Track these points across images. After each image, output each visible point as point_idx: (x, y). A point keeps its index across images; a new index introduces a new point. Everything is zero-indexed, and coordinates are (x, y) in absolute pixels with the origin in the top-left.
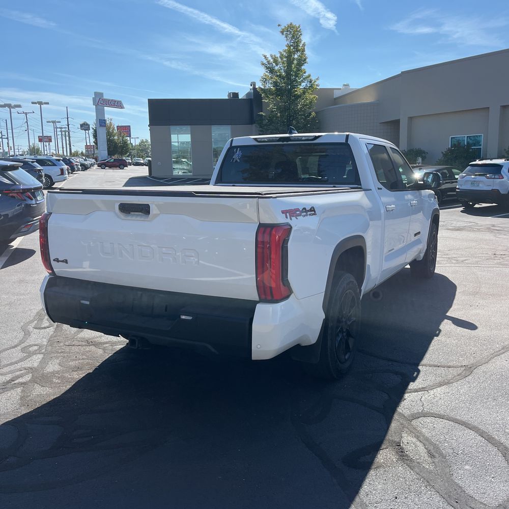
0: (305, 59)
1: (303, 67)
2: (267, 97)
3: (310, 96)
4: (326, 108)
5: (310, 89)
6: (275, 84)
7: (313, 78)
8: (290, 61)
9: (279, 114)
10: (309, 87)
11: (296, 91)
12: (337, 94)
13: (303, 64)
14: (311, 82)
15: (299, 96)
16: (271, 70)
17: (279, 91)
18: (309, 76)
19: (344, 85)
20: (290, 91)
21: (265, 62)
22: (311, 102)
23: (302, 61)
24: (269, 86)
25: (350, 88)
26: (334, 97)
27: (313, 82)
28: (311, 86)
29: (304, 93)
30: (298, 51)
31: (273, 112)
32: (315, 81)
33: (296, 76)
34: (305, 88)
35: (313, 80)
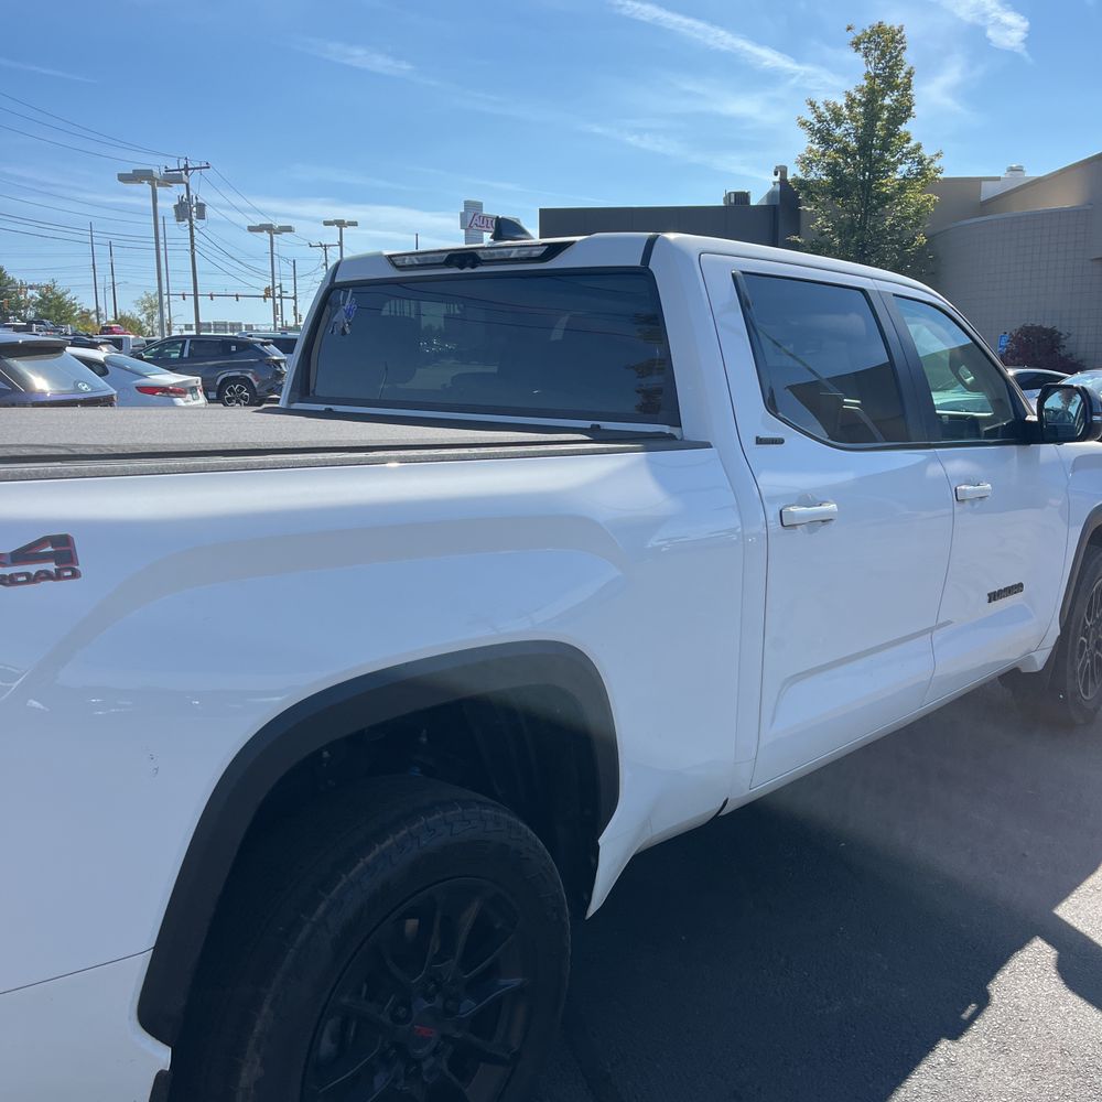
0: (909, 109)
1: (903, 128)
2: (812, 199)
3: (915, 197)
5: (918, 180)
6: (832, 169)
7: (927, 153)
8: (872, 114)
9: (837, 241)
10: (918, 174)
11: (884, 185)
12: (988, 191)
13: (904, 118)
14: (920, 162)
15: (889, 198)
16: (825, 138)
17: (840, 186)
18: (919, 147)
19: (1012, 169)
20: (866, 186)
21: (810, 117)
22: (917, 212)
23: (902, 112)
24: (817, 174)
26: (983, 198)
27: (925, 163)
28: (922, 173)
29: (902, 188)
30: (892, 87)
31: (823, 234)
32: (932, 161)
33: (885, 147)
34: (904, 177)
35: (927, 157)
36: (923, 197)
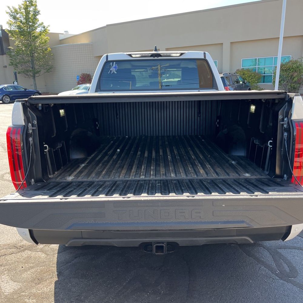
0: (39, 12)
1: (37, 17)
2: (13, 36)
3: (44, 37)
4: (55, 46)
5: (44, 33)
6: (19, 27)
8: (27, 13)
9: (23, 49)
10: (44, 31)
11: (34, 33)
12: (61, 37)
13: (38, 14)
14: (44, 27)
15: (37, 37)
16: (15, 18)
17: (22, 33)
18: (43, 23)
19: (65, 32)
20: (29, 33)
21: (9, 11)
22: (46, 41)
23: (36, 13)
24: (13, 28)
25: (69, 33)
26: (60, 39)
27: (46, 28)
28: (45, 30)
29: (40, 35)
30: (32, 5)
31: (18, 46)
32: (47, 27)
33: (33, 23)
34: (40, 31)
35: (46, 26)
36: (46, 37)
